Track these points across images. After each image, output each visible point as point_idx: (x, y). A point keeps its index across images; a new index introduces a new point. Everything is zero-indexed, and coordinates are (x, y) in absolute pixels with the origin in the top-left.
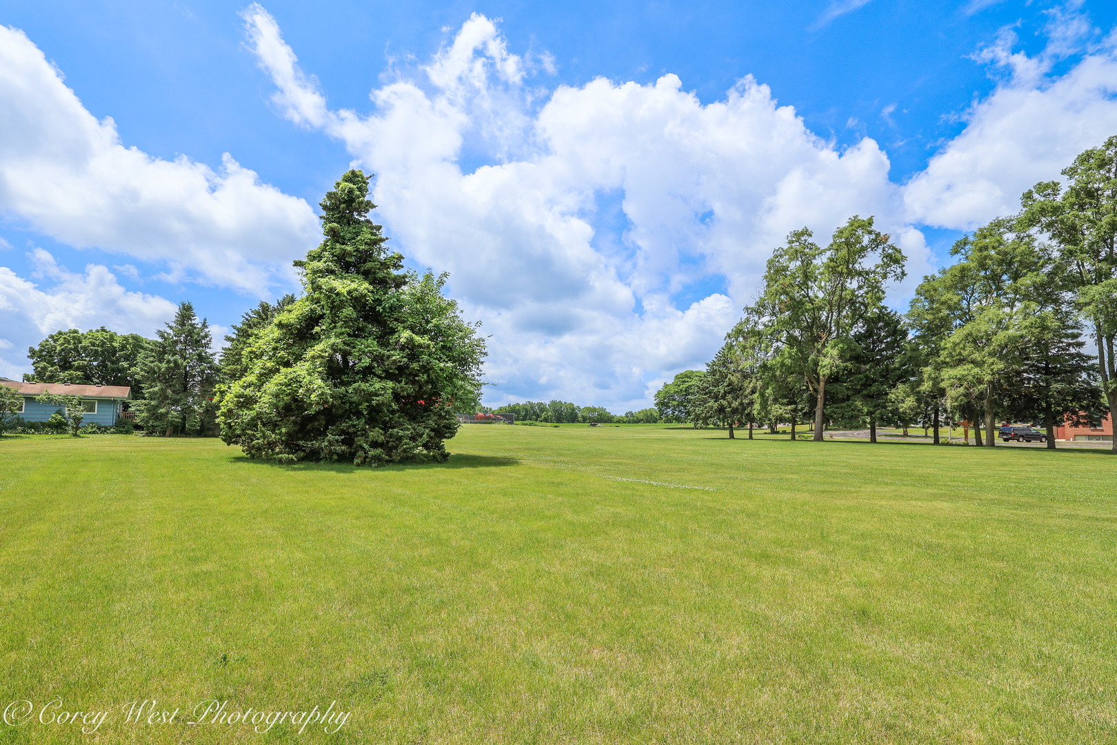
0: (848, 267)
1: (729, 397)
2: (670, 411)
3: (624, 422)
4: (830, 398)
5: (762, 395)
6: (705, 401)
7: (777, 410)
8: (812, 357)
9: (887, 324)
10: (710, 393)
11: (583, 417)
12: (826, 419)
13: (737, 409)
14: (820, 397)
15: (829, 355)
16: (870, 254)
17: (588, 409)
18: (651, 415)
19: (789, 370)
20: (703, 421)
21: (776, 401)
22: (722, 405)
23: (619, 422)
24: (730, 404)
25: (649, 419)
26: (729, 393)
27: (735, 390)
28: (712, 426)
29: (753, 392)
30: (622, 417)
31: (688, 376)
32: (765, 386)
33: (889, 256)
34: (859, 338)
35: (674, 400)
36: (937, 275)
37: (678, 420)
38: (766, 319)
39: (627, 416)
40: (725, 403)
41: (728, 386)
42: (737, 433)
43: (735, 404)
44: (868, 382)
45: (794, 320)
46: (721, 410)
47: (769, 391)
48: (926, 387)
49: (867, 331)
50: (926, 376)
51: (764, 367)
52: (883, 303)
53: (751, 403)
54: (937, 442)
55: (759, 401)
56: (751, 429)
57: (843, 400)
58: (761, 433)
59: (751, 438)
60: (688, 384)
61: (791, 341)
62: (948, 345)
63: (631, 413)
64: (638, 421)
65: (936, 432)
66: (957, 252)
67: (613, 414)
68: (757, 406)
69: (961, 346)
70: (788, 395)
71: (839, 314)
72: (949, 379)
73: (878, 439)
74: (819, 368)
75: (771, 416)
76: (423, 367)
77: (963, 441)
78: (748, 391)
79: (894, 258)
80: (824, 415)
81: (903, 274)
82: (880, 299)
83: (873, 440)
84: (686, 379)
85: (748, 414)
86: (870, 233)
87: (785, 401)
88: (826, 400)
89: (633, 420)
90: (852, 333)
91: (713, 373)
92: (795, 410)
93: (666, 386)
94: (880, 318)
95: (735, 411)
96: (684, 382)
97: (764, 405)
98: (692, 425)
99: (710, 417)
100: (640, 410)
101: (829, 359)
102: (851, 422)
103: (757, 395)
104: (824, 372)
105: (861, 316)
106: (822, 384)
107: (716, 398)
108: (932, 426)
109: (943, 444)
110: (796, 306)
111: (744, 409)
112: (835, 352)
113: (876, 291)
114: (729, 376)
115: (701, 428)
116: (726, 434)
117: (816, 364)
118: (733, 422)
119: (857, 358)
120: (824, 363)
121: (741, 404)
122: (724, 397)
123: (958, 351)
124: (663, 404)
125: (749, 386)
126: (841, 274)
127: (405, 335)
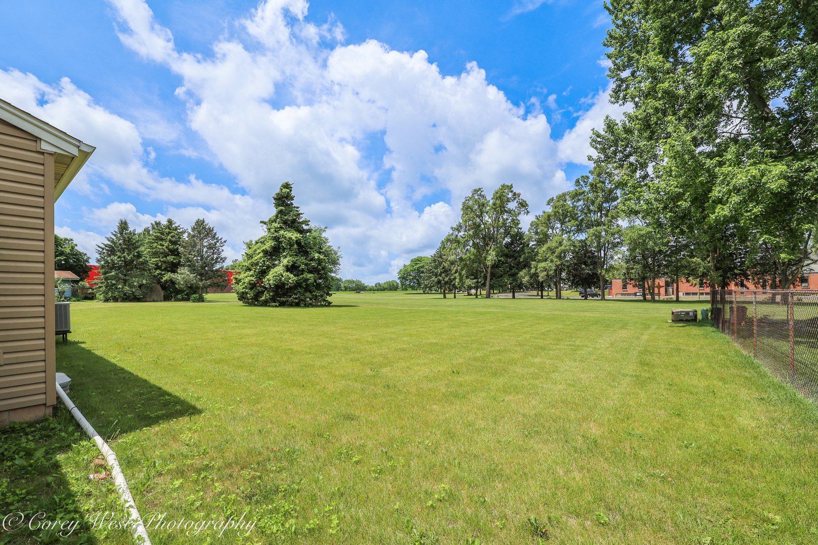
0: (501, 209)
1: (443, 275)
2: (408, 283)
3: (374, 290)
4: (493, 275)
5: (460, 274)
6: (430, 277)
7: (469, 282)
8: (484, 255)
10: (433, 272)
11: (345, 287)
12: (492, 287)
13: (448, 282)
14: (488, 275)
15: (491, 255)
16: (512, 202)
17: (349, 281)
18: (393, 285)
19: (473, 262)
20: (428, 289)
21: (467, 277)
22: (439, 280)
23: (370, 290)
24: (444, 279)
25: (392, 287)
26: (443, 273)
27: (446, 271)
28: (434, 292)
29: (456, 272)
30: (372, 287)
31: (419, 260)
32: (462, 270)
33: (521, 204)
34: (507, 245)
35: (410, 275)
37: (413, 288)
38: (462, 234)
39: (376, 286)
40: (441, 278)
41: (443, 269)
42: (447, 296)
43: (446, 279)
44: (511, 268)
45: (476, 235)
46: (439, 282)
47: (464, 272)
48: (533, 271)
49: (511, 241)
50: (532, 266)
51: (461, 259)
52: (519, 226)
53: (455, 279)
54: (542, 298)
55: (458, 277)
56: (455, 293)
57: (498, 277)
58: (461, 295)
59: (455, 298)
60: (419, 265)
61: (475, 245)
62: (542, 252)
63: (379, 284)
64: (384, 289)
65: (542, 293)
67: (366, 284)
68: (457, 280)
69: (546, 252)
70: (474, 274)
71: (498, 232)
72: (541, 268)
73: (516, 297)
74: (487, 261)
75: (465, 286)
76: (322, 268)
78: (453, 271)
79: (523, 205)
80: (490, 285)
81: (528, 212)
82: (518, 224)
83: (514, 298)
84: (418, 262)
85: (454, 285)
86: (512, 192)
87: (472, 277)
88: (491, 276)
89: (380, 288)
90: (504, 242)
91: (435, 261)
92: (477, 282)
93: (405, 266)
94: (518, 233)
95: (446, 283)
96: (417, 264)
97: (461, 279)
98: (422, 292)
99: (433, 286)
100: (385, 282)
101: (491, 257)
102: (503, 289)
103: (457, 274)
104: (489, 263)
105: (509, 233)
106: (489, 268)
107: (436, 275)
110: (477, 227)
111: (451, 282)
112: (495, 253)
113: (516, 223)
114: (443, 263)
115: (428, 293)
116: (442, 296)
117: (485, 258)
118: (445, 289)
119: (507, 256)
120: (489, 259)
121: (450, 279)
122: (440, 275)
123: (545, 254)
124: (403, 278)
125: (454, 269)
127: (316, 255)
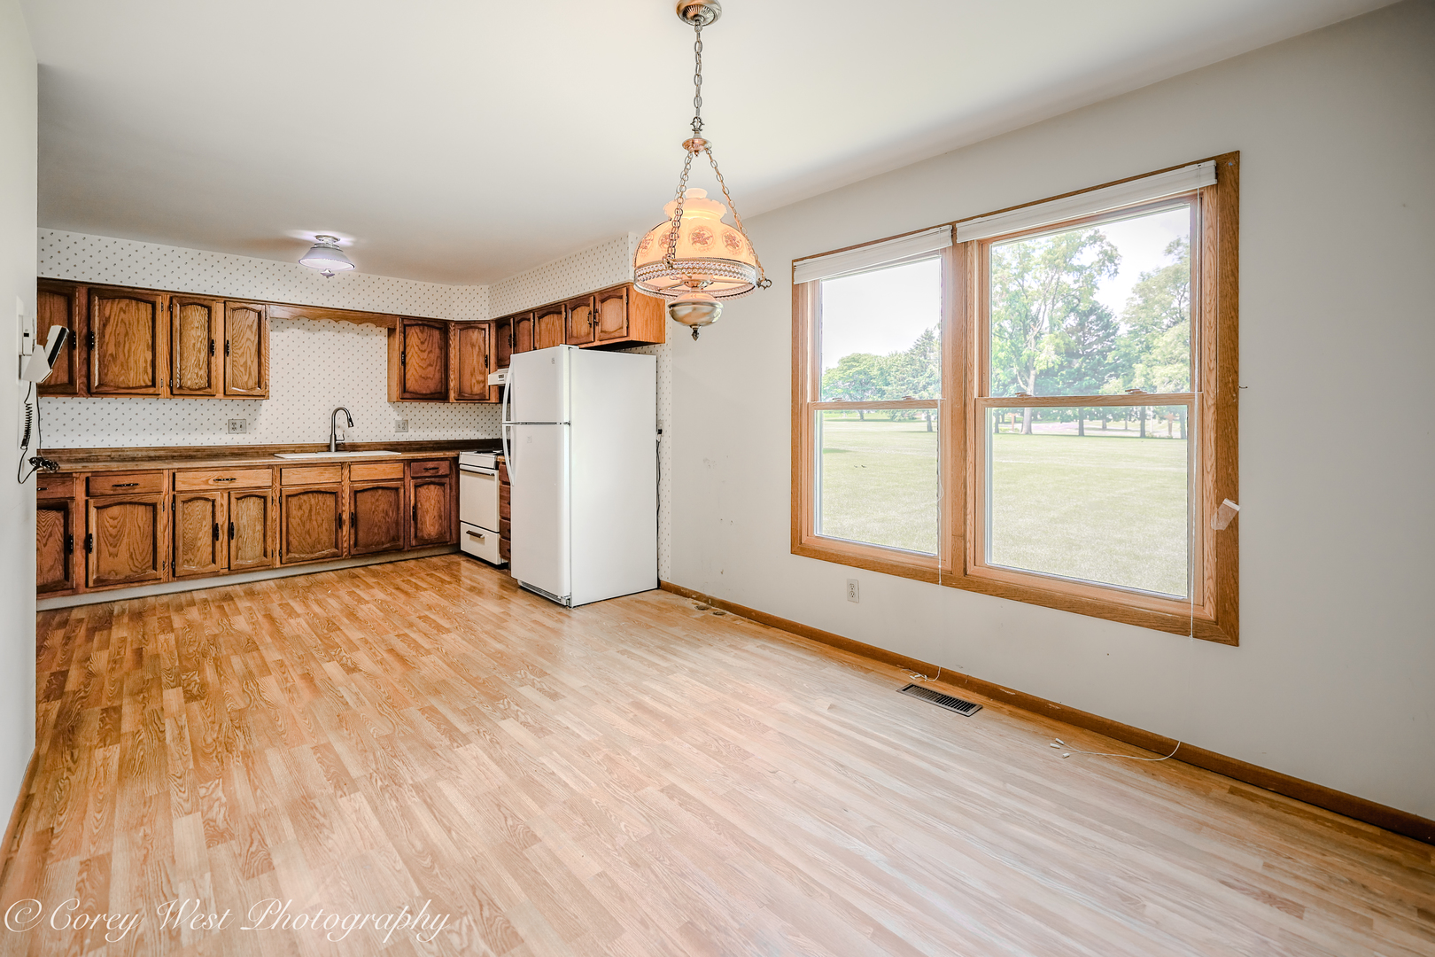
0: (1065, 262)
8: (1027, 351)
9: (1100, 318)
14: (1029, 390)
15: (1045, 350)
16: (1086, 250)
33: (1105, 253)
34: (1071, 332)
36: (1153, 274)
44: (1079, 376)
45: (1009, 313)
49: (1079, 324)
52: (1095, 298)
54: (1143, 435)
61: (1003, 332)
62: (1161, 344)
65: (1143, 426)
66: (1170, 252)
69: (1172, 345)
71: (1054, 305)
72: (1160, 377)
73: (1086, 432)
74: (1035, 363)
77: (1166, 434)
79: (1109, 256)
81: (1116, 272)
82: (1093, 294)
83: (1081, 434)
90: (1065, 326)
94: (1092, 311)
101: (1045, 354)
105: (1072, 310)
106: (1033, 377)
108: (1139, 419)
109: (1148, 438)
110: (1012, 296)
112: (1051, 348)
113: (1091, 286)
117: (1032, 358)
120: (1040, 359)
123: (1170, 349)
126: (1057, 267)
